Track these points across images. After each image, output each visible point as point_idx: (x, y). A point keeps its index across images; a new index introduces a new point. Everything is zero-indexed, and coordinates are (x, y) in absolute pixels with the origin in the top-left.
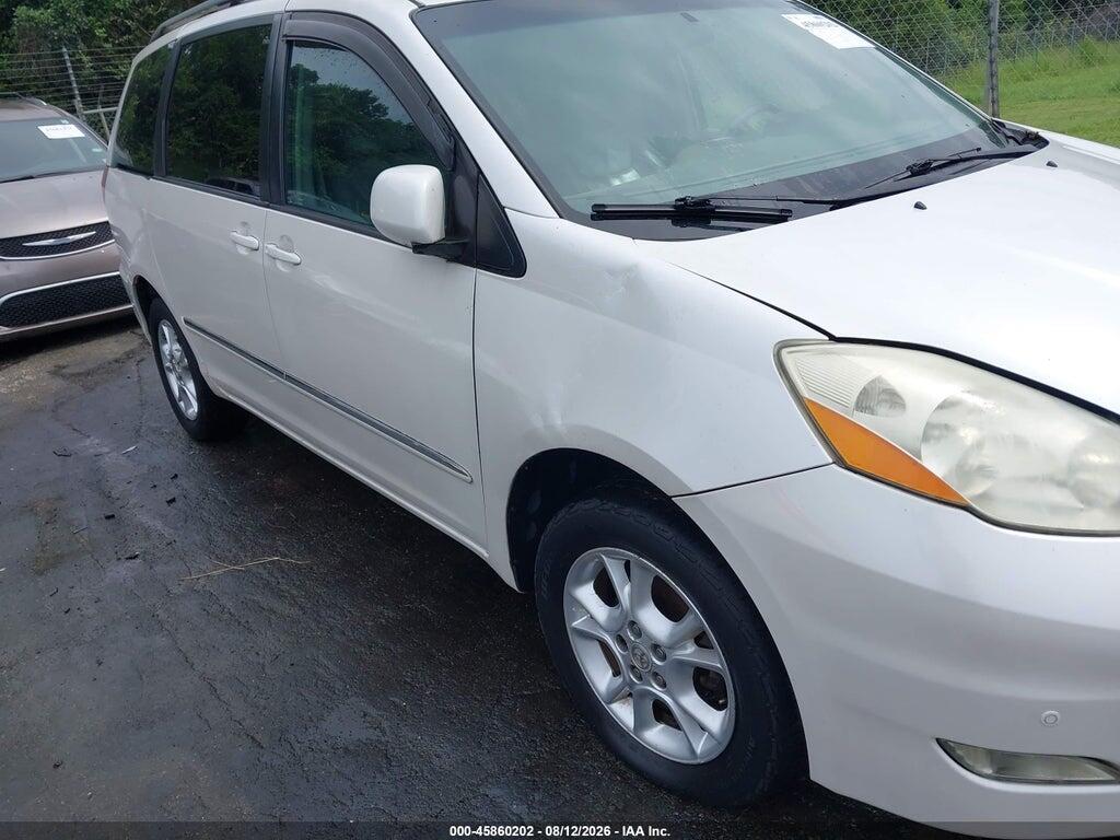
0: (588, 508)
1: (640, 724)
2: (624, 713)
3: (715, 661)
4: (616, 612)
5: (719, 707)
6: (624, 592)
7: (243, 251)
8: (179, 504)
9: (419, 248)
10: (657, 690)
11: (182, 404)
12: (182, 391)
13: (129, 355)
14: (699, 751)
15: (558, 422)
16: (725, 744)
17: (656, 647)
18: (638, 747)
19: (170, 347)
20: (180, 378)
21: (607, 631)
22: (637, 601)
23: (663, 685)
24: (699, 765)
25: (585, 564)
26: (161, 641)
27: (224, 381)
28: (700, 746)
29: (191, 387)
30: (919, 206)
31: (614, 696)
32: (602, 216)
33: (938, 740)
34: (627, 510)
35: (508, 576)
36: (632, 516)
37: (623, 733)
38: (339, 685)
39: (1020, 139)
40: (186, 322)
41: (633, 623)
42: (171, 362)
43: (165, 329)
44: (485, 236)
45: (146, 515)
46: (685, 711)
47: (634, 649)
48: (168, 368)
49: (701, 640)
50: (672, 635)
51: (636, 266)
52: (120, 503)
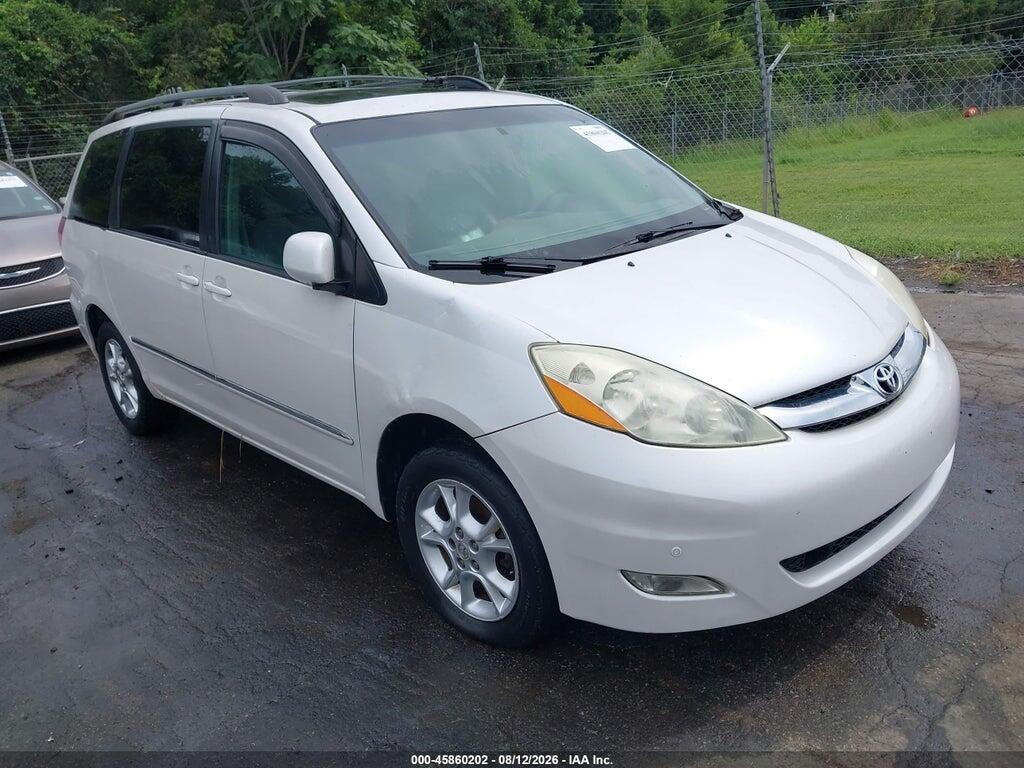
0: (429, 454)
1: (466, 600)
2: (455, 595)
3: (506, 546)
4: (448, 524)
5: (511, 578)
6: (452, 510)
7: (185, 287)
8: (125, 482)
9: (317, 286)
10: (474, 572)
11: (123, 407)
12: (124, 396)
13: (69, 370)
14: (500, 611)
15: (408, 396)
16: (515, 600)
17: (472, 542)
18: (463, 615)
19: (115, 361)
20: (123, 385)
21: (443, 538)
22: (460, 513)
23: (478, 568)
24: (501, 620)
25: (429, 493)
26: (121, 573)
27: (164, 386)
28: (502, 607)
29: (133, 393)
30: (630, 264)
31: (448, 584)
32: (435, 268)
33: (622, 571)
34: (452, 453)
35: (379, 511)
36: (455, 457)
37: (455, 609)
38: (257, 594)
39: (729, 213)
40: (134, 340)
41: (459, 528)
42: (115, 372)
43: (112, 347)
44: (361, 279)
45: (100, 489)
46: (492, 584)
47: (460, 545)
48: (113, 378)
49: (499, 535)
50: (480, 534)
51: (453, 299)
52: (77, 482)
